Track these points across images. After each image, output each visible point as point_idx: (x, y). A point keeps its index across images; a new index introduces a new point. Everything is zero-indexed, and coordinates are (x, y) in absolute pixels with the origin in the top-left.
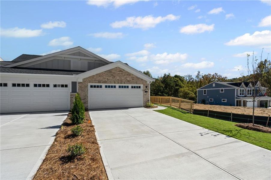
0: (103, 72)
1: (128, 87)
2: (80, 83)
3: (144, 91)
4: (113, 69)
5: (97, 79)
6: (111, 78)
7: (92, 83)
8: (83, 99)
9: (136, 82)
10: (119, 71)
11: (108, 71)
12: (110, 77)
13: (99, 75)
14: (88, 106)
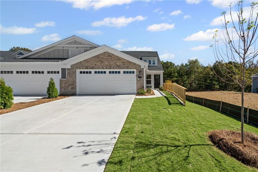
0: (90, 58)
1: (119, 72)
2: (68, 69)
3: (138, 77)
4: (101, 54)
5: (85, 65)
6: (99, 64)
7: (79, 69)
8: (71, 85)
9: (128, 67)
10: (107, 56)
11: (95, 56)
12: (98, 62)
13: (86, 61)
14: (76, 92)
